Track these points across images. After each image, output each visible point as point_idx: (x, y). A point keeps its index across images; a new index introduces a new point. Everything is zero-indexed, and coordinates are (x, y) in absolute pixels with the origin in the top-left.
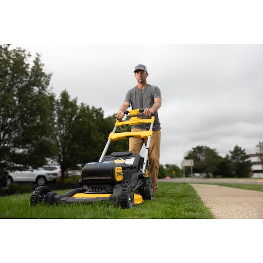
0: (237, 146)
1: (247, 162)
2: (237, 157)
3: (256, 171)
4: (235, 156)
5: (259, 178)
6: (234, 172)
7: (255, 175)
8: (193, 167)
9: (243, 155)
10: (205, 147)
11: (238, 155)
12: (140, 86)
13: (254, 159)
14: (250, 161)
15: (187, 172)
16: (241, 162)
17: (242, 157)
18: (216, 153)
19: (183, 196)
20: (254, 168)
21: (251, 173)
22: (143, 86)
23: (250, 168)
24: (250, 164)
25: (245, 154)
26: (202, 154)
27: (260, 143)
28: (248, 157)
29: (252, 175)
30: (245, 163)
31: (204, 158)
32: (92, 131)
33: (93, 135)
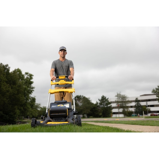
0: (103, 96)
1: (109, 106)
2: (103, 103)
3: (115, 113)
4: (102, 102)
5: (117, 118)
6: (101, 114)
7: (114, 116)
9: (107, 102)
10: (82, 96)
11: (104, 102)
13: (114, 105)
14: (111, 106)
16: (106, 106)
17: (106, 103)
18: (89, 101)
20: (114, 111)
21: (112, 114)
22: (63, 60)
23: (111, 111)
24: (111, 108)
25: (108, 101)
26: (80, 101)
27: (118, 94)
28: (110, 103)
29: (112, 116)
30: (108, 108)
31: (81, 104)
32: (2, 83)
33: (3, 86)
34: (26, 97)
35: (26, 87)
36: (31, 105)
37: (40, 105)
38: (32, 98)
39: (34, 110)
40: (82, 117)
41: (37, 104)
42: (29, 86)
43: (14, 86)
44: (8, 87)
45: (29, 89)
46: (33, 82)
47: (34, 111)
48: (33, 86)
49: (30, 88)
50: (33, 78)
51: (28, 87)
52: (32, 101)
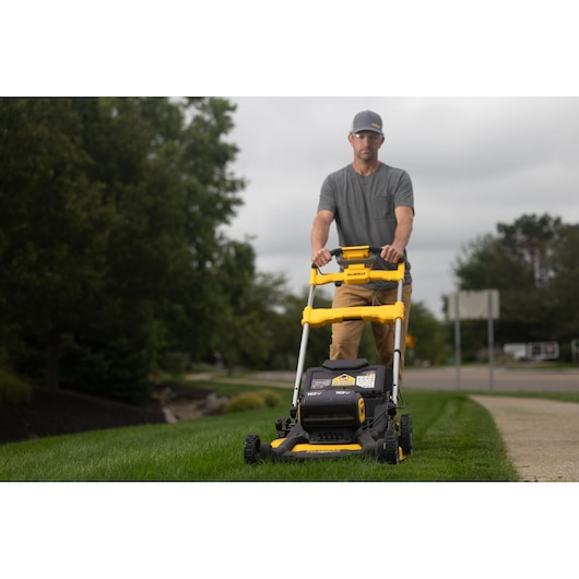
8: (495, 321)
10: (558, 222)
12: (360, 168)
15: (472, 341)
19: (467, 447)
22: (367, 170)
26: (543, 251)
31: (552, 274)
32: (68, 181)
33: (74, 196)
34: (199, 240)
35: (194, 180)
36: (226, 289)
37: (281, 281)
38: (234, 244)
39: (245, 318)
40: (556, 355)
41: (266, 277)
42: (212, 173)
43: (129, 188)
44: (98, 202)
45: (212, 189)
46: (235, 149)
47: (249, 328)
48: (238, 176)
49: (217, 185)
50: (231, 126)
51: (206, 180)
52: (233, 263)
